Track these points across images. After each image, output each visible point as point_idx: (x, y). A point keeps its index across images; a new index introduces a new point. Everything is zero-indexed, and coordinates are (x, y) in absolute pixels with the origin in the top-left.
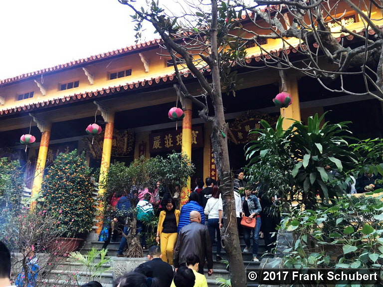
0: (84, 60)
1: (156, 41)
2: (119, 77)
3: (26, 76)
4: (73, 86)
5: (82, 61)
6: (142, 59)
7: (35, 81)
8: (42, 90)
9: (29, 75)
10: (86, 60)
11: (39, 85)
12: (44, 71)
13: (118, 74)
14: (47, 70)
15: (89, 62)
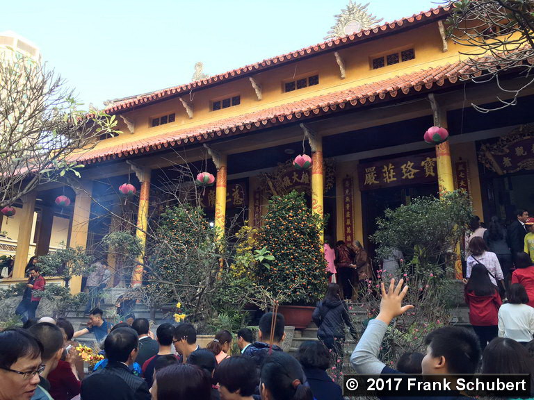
0: (253, 67)
1: (363, 34)
2: (298, 88)
3: (169, 93)
4: (231, 103)
5: (250, 69)
6: (338, 61)
7: (181, 99)
8: (188, 111)
9: (174, 92)
10: (257, 67)
11: (185, 105)
12: (195, 86)
13: (296, 83)
14: (200, 84)
15: (261, 68)
